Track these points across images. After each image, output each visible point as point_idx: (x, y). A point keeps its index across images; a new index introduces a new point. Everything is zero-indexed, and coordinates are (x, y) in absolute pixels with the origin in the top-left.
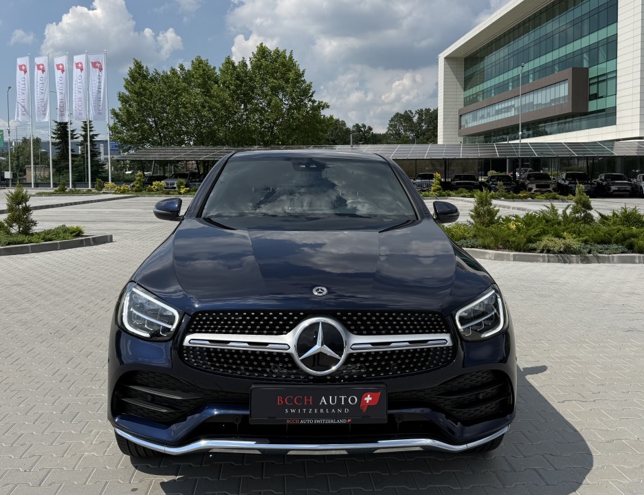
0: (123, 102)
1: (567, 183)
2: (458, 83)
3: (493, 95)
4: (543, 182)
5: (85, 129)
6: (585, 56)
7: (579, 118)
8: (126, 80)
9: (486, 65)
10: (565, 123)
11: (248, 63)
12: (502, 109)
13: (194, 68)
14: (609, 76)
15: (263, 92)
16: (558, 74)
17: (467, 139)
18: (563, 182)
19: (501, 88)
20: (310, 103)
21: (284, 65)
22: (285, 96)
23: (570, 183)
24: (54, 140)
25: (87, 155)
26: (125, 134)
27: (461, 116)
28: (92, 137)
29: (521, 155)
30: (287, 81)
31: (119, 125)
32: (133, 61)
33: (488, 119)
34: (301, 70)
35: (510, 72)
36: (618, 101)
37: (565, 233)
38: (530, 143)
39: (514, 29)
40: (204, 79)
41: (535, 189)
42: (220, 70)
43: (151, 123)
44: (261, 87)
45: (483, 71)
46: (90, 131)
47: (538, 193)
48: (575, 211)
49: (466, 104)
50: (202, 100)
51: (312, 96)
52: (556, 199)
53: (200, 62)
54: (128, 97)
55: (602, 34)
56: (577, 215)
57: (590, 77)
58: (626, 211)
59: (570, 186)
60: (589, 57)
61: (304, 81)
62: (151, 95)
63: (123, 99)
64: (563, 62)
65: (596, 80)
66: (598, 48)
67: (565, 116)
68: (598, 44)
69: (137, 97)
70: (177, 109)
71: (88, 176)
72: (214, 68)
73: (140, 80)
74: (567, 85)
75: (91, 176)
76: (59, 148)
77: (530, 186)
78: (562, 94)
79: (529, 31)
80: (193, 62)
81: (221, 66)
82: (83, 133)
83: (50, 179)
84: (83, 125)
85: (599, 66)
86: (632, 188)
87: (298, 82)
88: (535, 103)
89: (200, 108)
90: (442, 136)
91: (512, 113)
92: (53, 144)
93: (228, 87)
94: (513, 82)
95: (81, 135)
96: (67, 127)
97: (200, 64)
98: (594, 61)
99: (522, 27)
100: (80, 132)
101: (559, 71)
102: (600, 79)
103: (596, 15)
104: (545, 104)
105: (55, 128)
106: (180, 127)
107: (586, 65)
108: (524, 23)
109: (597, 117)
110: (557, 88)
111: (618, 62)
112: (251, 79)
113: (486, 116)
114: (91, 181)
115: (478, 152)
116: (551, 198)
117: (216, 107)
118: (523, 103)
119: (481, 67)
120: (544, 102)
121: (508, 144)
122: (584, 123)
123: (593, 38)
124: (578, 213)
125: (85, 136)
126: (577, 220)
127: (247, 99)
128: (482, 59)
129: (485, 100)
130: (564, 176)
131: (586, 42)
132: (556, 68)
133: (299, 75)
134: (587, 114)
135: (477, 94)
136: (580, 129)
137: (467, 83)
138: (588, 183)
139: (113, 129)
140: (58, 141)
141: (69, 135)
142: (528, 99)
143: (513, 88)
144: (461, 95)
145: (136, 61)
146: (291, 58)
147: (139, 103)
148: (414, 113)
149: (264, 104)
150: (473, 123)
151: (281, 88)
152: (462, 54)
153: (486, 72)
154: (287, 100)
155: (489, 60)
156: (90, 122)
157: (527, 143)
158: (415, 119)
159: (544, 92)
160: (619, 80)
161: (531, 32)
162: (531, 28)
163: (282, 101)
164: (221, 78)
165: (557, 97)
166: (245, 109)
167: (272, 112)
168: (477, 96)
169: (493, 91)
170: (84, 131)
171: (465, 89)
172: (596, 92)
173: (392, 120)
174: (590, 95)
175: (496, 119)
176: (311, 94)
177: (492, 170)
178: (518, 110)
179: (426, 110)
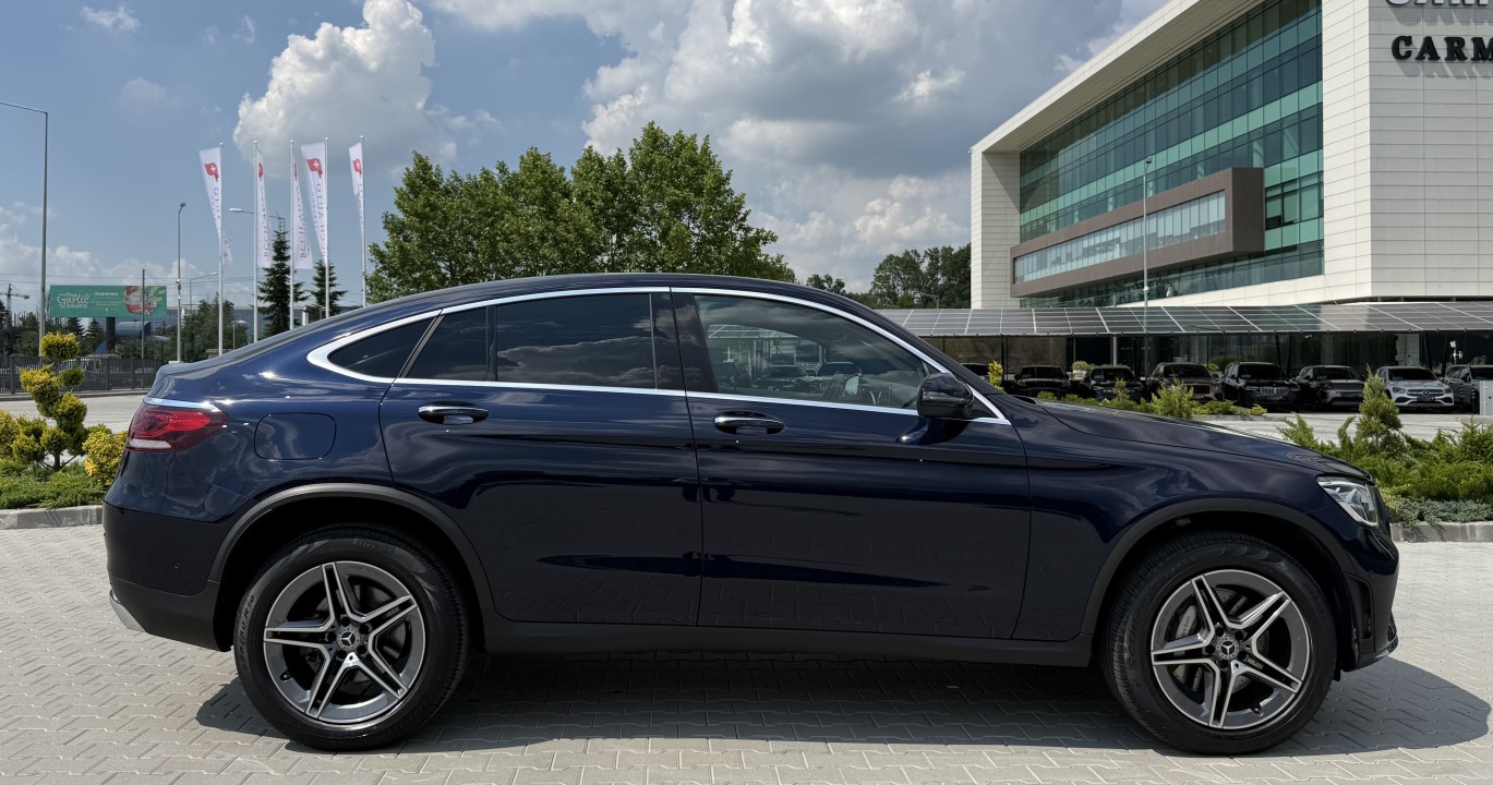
0: (392, 231)
1: (1243, 383)
2: (1009, 199)
3: (1076, 220)
4: (1197, 382)
5: (321, 282)
6: (1256, 145)
7: (1246, 262)
8: (399, 192)
9: (1061, 164)
10: (1219, 272)
11: (627, 159)
12: (1095, 246)
13: (525, 169)
14: (1304, 184)
15: (653, 212)
16: (1203, 181)
17: (1028, 303)
18: (1233, 382)
19: (1094, 206)
20: (741, 232)
21: (693, 162)
22: (694, 219)
23: (1247, 384)
24: (262, 304)
27: (1015, 259)
28: (334, 296)
29: (1149, 329)
30: (699, 193)
31: (384, 275)
32: (414, 157)
33: (1069, 265)
34: (725, 172)
35: (1110, 178)
36: (1328, 229)
38: (1166, 308)
40: (545, 188)
42: (574, 172)
43: (443, 271)
44: (650, 204)
45: (1055, 177)
46: (331, 285)
47: (1197, 403)
48: (1366, 430)
49: (1023, 239)
50: (540, 228)
51: (744, 219)
52: (1230, 413)
53: (537, 158)
54: (402, 222)
55: (1289, 105)
56: (1370, 439)
57: (1267, 185)
59: (1248, 388)
60: (1264, 147)
61: (730, 192)
62: (446, 218)
63: (394, 227)
64: (1213, 159)
65: (1278, 192)
66: (1281, 131)
67: (1219, 260)
68: (1281, 125)
69: (420, 222)
70: (494, 245)
72: (562, 170)
73: (425, 191)
74: (1222, 200)
76: (270, 318)
78: (1213, 219)
79: (1145, 102)
80: (522, 158)
81: (575, 166)
82: (317, 289)
84: (317, 275)
85: (1285, 165)
87: (719, 194)
88: (1161, 234)
89: (536, 241)
90: (980, 298)
91: (1116, 254)
92: (260, 310)
93: (589, 204)
94: (1115, 195)
95: (313, 293)
96: (284, 279)
97: (535, 163)
98: (1275, 156)
99: (1131, 95)
100: (310, 287)
101: (1206, 174)
102: (1287, 189)
103: (1276, 71)
104: (1181, 236)
105: (265, 280)
107: (1257, 162)
109: (1282, 261)
110: (1204, 205)
111: (1325, 155)
112: (632, 189)
113: (1064, 260)
115: (1067, 324)
116: (1219, 412)
117: (566, 241)
119: (1053, 169)
120: (1177, 233)
121: (1122, 308)
122: (1257, 269)
123: (1272, 113)
124: (1371, 434)
125: (320, 296)
126: (1373, 450)
127: (622, 224)
128: (1054, 154)
129: (1062, 230)
130: (1234, 369)
131: (1256, 119)
132: (1200, 169)
133: (721, 181)
134: (1262, 254)
135: (1046, 219)
136: (1250, 283)
137: (1026, 198)
139: (373, 282)
140: (268, 304)
141: (291, 295)
142: (1154, 226)
143: (1115, 207)
144: (1015, 220)
145: (417, 155)
146: (705, 150)
147: (423, 234)
148: (922, 254)
149: (654, 233)
150: (1041, 271)
151: (687, 205)
152: (1016, 146)
153: (1061, 178)
154: (699, 227)
155: (1066, 157)
156: (331, 268)
157: (1159, 308)
158: (924, 267)
159: (1177, 214)
160: (1327, 190)
161: (1148, 104)
162: (1148, 96)
163: (688, 228)
164: (574, 187)
165: (1204, 222)
166: (620, 245)
167: (670, 249)
168: (1045, 222)
169: (1077, 213)
170: (319, 285)
171: (1022, 209)
172: (1279, 213)
173: (881, 268)
174: (1267, 220)
175: (1085, 265)
176: (742, 215)
177: (1078, 359)
178: (1127, 248)
179: (945, 249)
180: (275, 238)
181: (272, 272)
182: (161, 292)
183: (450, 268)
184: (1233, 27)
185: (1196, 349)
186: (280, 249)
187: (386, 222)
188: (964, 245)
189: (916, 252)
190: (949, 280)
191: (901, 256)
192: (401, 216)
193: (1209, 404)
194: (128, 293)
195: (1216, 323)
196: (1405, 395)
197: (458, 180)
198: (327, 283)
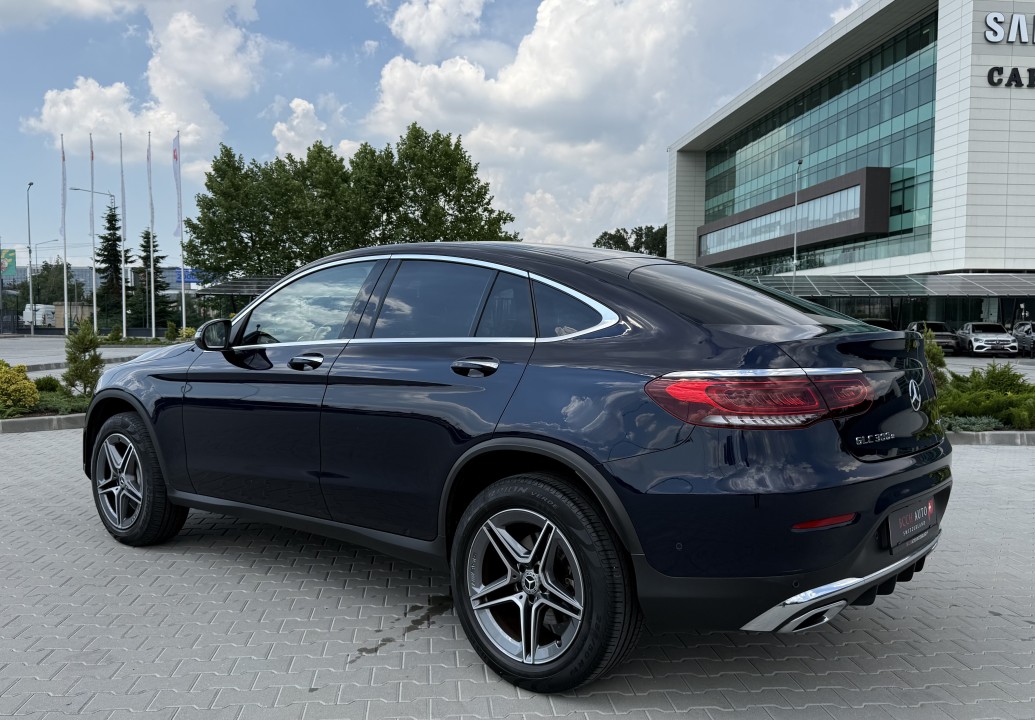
0: (203, 208)
2: (698, 189)
3: (748, 206)
5: (146, 247)
6: (885, 149)
7: (874, 241)
8: (209, 175)
9: (737, 162)
10: (854, 248)
11: (395, 151)
12: (761, 226)
13: (311, 158)
14: (920, 181)
15: (416, 195)
16: (844, 177)
19: (761, 196)
20: (486, 213)
21: (447, 154)
22: (449, 202)
24: (98, 265)
25: (150, 288)
26: (206, 253)
27: (700, 237)
28: (157, 260)
30: (452, 180)
31: (197, 242)
32: (220, 146)
33: (741, 241)
34: (473, 165)
35: (774, 173)
36: (935, 217)
40: (327, 173)
42: (352, 162)
43: (246, 240)
45: (732, 171)
46: (154, 251)
49: (708, 220)
50: (324, 206)
51: (488, 203)
53: (321, 149)
54: (212, 201)
55: (912, 118)
57: (893, 180)
58: (994, 370)
60: (891, 152)
61: (478, 181)
63: (205, 204)
64: (852, 160)
65: (900, 186)
66: (905, 138)
67: (854, 239)
68: (905, 133)
69: (226, 200)
71: (150, 319)
72: (342, 160)
73: (229, 174)
74: (858, 191)
75: (156, 319)
76: (105, 277)
78: (851, 207)
79: (803, 113)
80: (309, 149)
81: (352, 157)
82: (143, 254)
83: (92, 323)
84: (143, 243)
85: (905, 165)
86: (958, 343)
87: (470, 182)
88: (811, 219)
89: (321, 217)
91: (777, 234)
92: (98, 271)
93: (364, 187)
94: (777, 187)
95: (140, 257)
96: (115, 245)
97: (319, 153)
98: (898, 159)
101: (846, 172)
102: (907, 184)
103: (902, 92)
104: (826, 220)
105: (100, 246)
106: (290, 247)
107: (886, 163)
108: (796, 100)
109: (902, 240)
110: (844, 195)
111: (935, 159)
113: (737, 237)
114: (156, 326)
118: (799, 217)
119: (732, 166)
120: (823, 218)
121: (774, 277)
122: (883, 247)
123: (898, 124)
125: (146, 259)
127: (392, 205)
128: (733, 153)
129: (737, 213)
131: (886, 129)
132: (843, 168)
133: (471, 171)
134: (885, 235)
135: (724, 205)
136: (876, 257)
137: (711, 188)
139: (190, 248)
140: (103, 266)
141: (123, 259)
142: (801, 213)
144: (700, 207)
145: (225, 147)
146: (458, 146)
147: (228, 211)
148: (630, 232)
149: (417, 213)
150: (719, 246)
151: (443, 190)
152: (704, 146)
153: (737, 173)
154: (452, 209)
156: (154, 237)
157: (805, 276)
158: (631, 242)
159: (824, 201)
160: (936, 186)
161: (806, 114)
162: (806, 108)
163: (444, 209)
164: (352, 174)
165: (844, 209)
166: (389, 222)
167: (429, 225)
168: (724, 208)
169: (748, 200)
170: (144, 251)
171: (708, 196)
172: (900, 203)
173: (597, 242)
174: (892, 209)
175: (754, 241)
176: (487, 200)
178: (785, 229)
179: (647, 228)
180: (108, 212)
181: (105, 239)
182: (11, 255)
183: (251, 238)
184: (871, 55)
186: (112, 219)
187: (198, 201)
188: (662, 225)
189: (625, 230)
191: (613, 232)
192: (210, 195)
195: (847, 288)
196: (983, 344)
197: (256, 167)
198: (152, 249)
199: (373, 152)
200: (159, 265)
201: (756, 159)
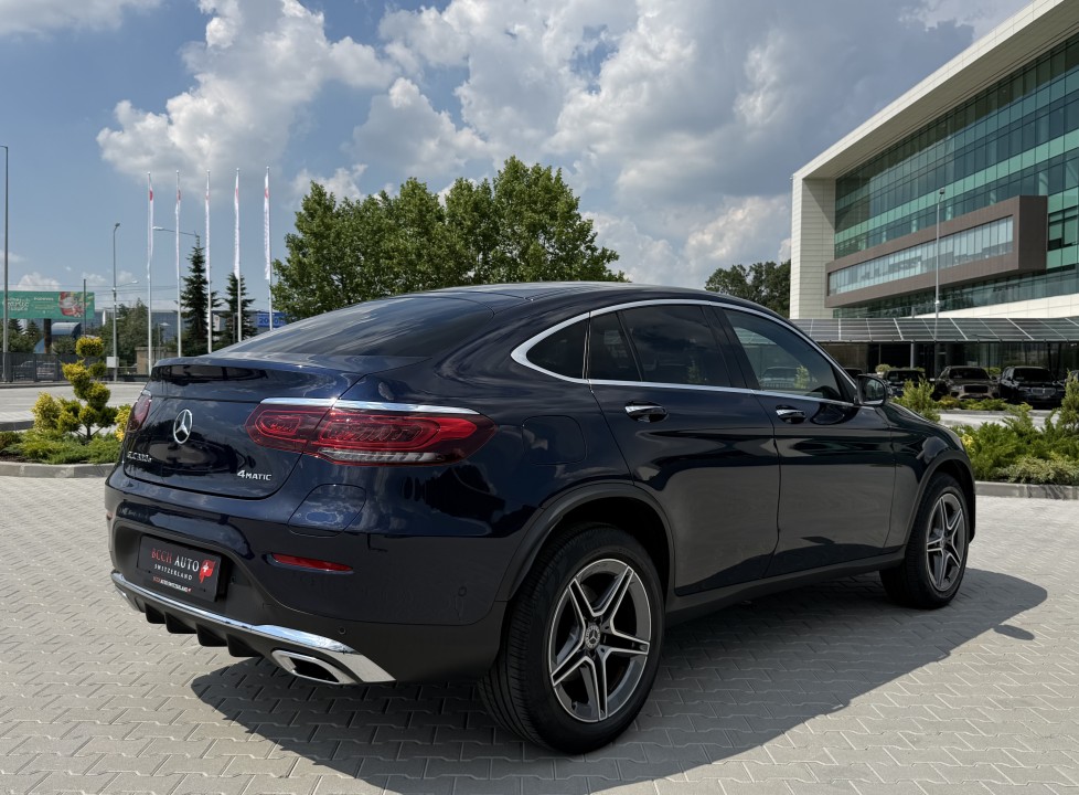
0: (291, 248)
1: (1016, 384)
2: (826, 220)
3: (884, 240)
4: (976, 383)
5: (233, 291)
6: (1042, 176)
7: (1030, 279)
8: (299, 215)
9: (872, 191)
10: (1007, 287)
11: (492, 187)
12: (899, 263)
13: (405, 196)
15: (514, 233)
16: (994, 207)
17: (840, 313)
18: (1009, 384)
19: (900, 228)
20: (589, 252)
21: (547, 190)
22: (549, 240)
23: (1020, 385)
24: (183, 309)
25: (237, 333)
26: (297, 299)
27: (829, 274)
28: (244, 303)
29: (938, 337)
30: (553, 217)
31: (286, 285)
32: (311, 185)
33: (877, 279)
34: (575, 199)
35: (914, 203)
37: (1053, 453)
38: (954, 319)
39: (920, 132)
40: (422, 212)
41: (962, 394)
42: (448, 199)
43: (337, 283)
44: (511, 226)
45: (866, 202)
46: (242, 294)
47: (972, 400)
48: (1065, 419)
49: (837, 256)
50: (417, 246)
51: (592, 241)
52: (1001, 409)
53: (415, 186)
54: (301, 241)
56: (1068, 426)
57: (1050, 211)
59: (1020, 388)
60: (1049, 177)
61: (579, 217)
63: (294, 245)
64: (1004, 188)
65: (1060, 217)
66: (1064, 163)
67: (1008, 276)
68: (1064, 158)
69: (316, 240)
70: (377, 261)
72: (437, 197)
73: (320, 213)
74: (1010, 224)
76: (190, 321)
77: (954, 389)
78: (1002, 240)
79: (946, 136)
80: (402, 186)
81: (448, 194)
82: (230, 298)
84: (230, 286)
85: (1066, 193)
87: (571, 218)
88: (956, 254)
89: (414, 257)
90: (798, 308)
91: (917, 270)
92: (183, 315)
93: (459, 224)
94: (919, 218)
95: (227, 300)
96: (201, 288)
97: (414, 190)
98: (1058, 185)
99: (934, 129)
100: (223, 295)
101: (997, 201)
102: (1068, 215)
103: (1061, 111)
104: (974, 256)
105: (185, 289)
107: (1042, 191)
108: (938, 122)
109: (1062, 278)
110: (994, 229)
112: (496, 212)
113: (872, 275)
115: (868, 332)
116: (992, 408)
118: (943, 252)
119: (865, 194)
120: (971, 252)
121: (914, 319)
122: (1040, 286)
123: (1056, 147)
124: (1069, 422)
125: (233, 303)
126: (1070, 434)
127: (488, 241)
128: (866, 180)
129: (872, 248)
130: (1010, 373)
131: (1042, 153)
132: (993, 196)
133: (573, 206)
134: (1044, 272)
135: (857, 238)
136: (1033, 297)
137: (841, 219)
138: (1051, 386)
139: (277, 291)
140: (188, 309)
141: (208, 302)
142: (946, 246)
143: (918, 229)
144: (831, 239)
145: (315, 185)
146: (558, 179)
147: (319, 250)
148: (748, 269)
149: (515, 252)
150: (849, 286)
151: (543, 227)
152: (834, 174)
153: (872, 203)
154: (553, 246)
155: (877, 184)
156: (242, 280)
157: (948, 319)
158: (749, 280)
159: (971, 235)
161: (949, 137)
162: (949, 130)
163: (543, 247)
164: (447, 211)
165: (994, 243)
166: (485, 262)
167: (528, 265)
168: (857, 242)
169: (885, 233)
170: (231, 294)
171: (838, 228)
172: (1060, 236)
173: (711, 281)
174: (1049, 242)
175: (891, 279)
176: (589, 238)
177: (882, 363)
178: (927, 265)
179: (767, 263)
180: (194, 254)
181: (190, 281)
182: (90, 298)
183: (341, 280)
184: (1024, 71)
185: (984, 354)
186: (198, 262)
187: (288, 241)
188: (785, 261)
189: (741, 267)
190: (772, 291)
191: (729, 270)
192: (300, 236)
193: (984, 401)
194: (62, 298)
195: (996, 333)
197: (349, 205)
198: (239, 292)
199: (469, 188)
200: (246, 309)
201: (892, 187)
